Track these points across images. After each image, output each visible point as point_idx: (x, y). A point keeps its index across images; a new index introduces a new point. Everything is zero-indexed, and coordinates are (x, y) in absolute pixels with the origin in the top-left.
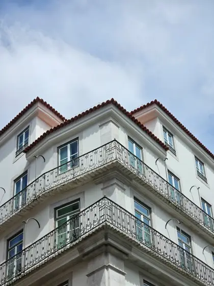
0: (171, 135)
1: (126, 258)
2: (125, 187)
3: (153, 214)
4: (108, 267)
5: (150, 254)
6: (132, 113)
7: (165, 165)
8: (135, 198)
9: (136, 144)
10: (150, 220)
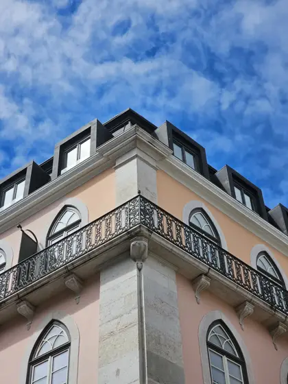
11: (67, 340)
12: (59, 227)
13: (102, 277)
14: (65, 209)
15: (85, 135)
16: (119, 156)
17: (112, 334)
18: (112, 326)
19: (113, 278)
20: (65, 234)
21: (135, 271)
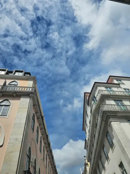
0: (120, 81)
1: (117, 116)
2: (109, 99)
3: (123, 101)
4: (111, 122)
5: (125, 112)
6: (107, 82)
7: (122, 88)
8: (114, 100)
9: (109, 88)
10: (123, 103)
11: (9, 104)
12: (12, 84)
13: (21, 97)
14: (14, 81)
15: (22, 72)
16: (29, 79)
17: (21, 107)
18: (22, 106)
19: (24, 98)
20: (13, 86)
21: (29, 99)
